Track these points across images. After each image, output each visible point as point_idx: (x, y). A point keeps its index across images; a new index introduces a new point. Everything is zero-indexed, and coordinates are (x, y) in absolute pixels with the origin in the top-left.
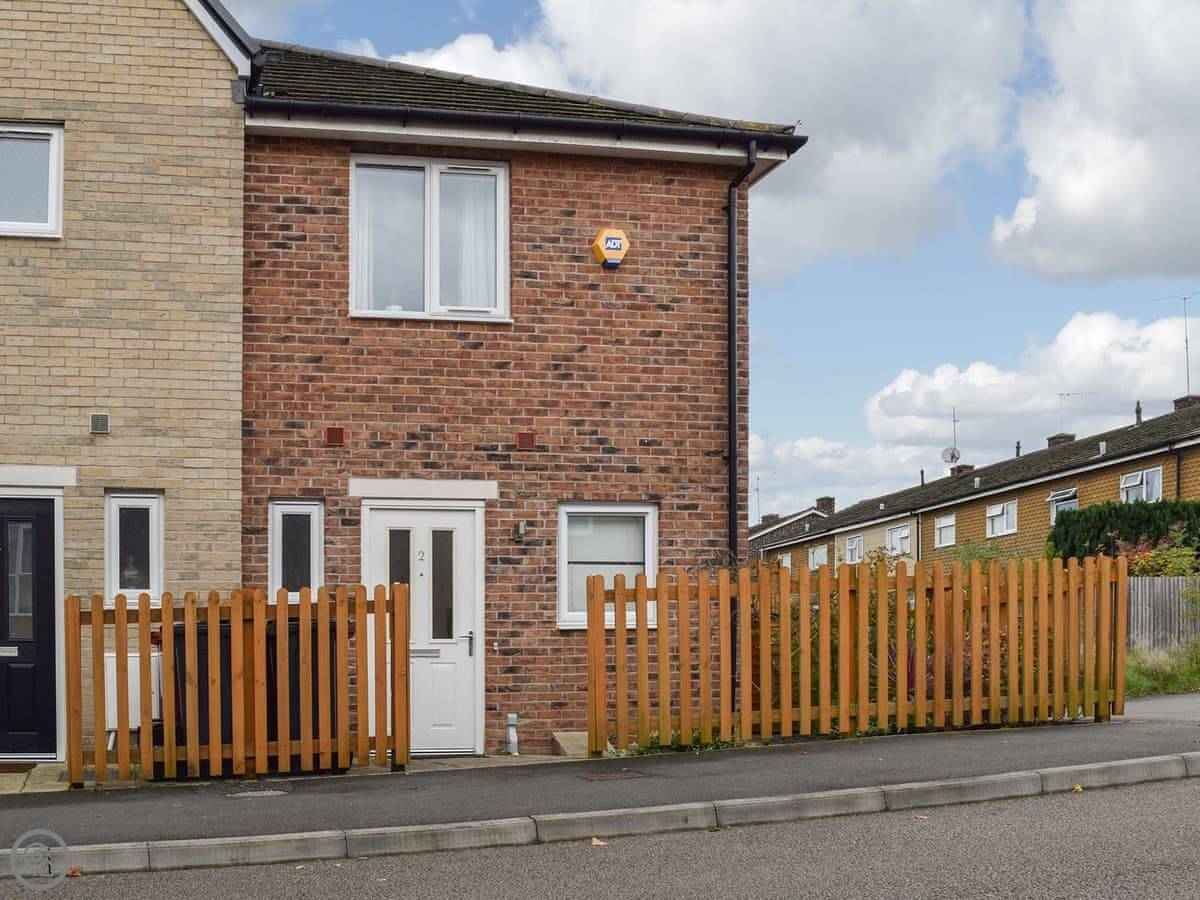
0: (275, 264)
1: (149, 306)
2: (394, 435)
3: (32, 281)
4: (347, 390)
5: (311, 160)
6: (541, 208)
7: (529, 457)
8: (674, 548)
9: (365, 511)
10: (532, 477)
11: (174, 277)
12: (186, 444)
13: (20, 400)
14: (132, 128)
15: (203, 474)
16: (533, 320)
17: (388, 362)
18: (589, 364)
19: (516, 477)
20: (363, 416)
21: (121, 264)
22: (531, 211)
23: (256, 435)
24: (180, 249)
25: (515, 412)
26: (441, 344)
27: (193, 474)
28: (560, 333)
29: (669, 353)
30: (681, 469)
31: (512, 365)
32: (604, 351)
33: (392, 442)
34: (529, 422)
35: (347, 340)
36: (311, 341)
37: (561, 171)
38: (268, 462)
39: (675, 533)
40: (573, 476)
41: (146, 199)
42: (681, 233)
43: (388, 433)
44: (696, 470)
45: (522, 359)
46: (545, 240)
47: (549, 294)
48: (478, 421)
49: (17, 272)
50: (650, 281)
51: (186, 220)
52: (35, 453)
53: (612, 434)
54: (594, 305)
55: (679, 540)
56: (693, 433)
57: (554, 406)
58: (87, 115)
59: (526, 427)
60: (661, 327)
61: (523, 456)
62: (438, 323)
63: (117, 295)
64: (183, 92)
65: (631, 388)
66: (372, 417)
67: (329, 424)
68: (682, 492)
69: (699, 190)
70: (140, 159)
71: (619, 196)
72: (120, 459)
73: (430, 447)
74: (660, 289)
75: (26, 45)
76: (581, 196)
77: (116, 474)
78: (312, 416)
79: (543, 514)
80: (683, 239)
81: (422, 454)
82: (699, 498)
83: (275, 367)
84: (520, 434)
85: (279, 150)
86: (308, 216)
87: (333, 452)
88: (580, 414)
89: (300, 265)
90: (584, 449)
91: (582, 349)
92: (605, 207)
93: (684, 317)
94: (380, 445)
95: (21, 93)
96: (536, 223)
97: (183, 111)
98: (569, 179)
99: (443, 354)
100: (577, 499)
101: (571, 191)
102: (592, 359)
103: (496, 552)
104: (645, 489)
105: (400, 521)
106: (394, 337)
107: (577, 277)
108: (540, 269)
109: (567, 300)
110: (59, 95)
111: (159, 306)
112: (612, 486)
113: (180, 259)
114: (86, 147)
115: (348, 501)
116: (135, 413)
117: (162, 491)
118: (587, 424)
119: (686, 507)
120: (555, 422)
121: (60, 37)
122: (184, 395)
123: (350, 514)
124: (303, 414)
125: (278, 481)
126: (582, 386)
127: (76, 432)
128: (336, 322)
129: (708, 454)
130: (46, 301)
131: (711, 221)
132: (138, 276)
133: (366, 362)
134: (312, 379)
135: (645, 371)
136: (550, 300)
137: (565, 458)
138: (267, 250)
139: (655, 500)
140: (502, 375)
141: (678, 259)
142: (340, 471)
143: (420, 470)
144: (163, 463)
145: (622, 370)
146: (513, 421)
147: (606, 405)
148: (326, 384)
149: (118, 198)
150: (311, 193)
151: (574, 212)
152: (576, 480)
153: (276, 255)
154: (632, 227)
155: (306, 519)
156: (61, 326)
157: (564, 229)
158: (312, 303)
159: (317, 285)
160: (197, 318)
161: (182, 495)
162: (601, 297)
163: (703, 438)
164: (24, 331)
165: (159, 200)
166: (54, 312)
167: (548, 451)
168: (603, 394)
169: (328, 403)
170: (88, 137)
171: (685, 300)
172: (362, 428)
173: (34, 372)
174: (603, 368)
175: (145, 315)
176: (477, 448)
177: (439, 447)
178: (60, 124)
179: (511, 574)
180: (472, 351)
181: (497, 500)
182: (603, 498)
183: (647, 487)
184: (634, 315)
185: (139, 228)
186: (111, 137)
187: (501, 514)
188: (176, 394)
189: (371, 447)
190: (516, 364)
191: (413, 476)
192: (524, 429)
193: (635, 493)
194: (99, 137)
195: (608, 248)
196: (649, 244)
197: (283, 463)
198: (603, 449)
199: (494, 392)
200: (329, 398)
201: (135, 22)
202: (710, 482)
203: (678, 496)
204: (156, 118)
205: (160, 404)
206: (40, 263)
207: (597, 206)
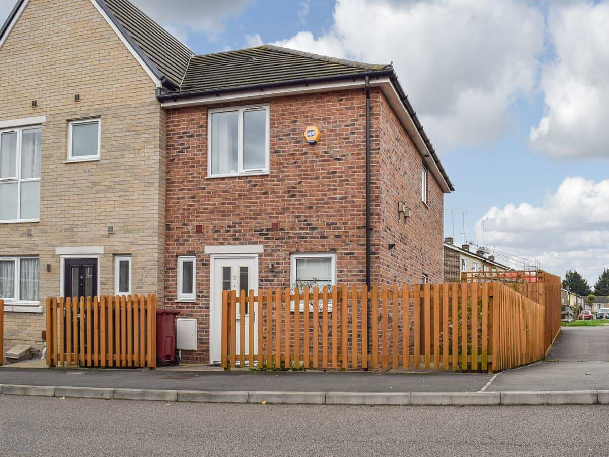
0: (179, 160)
1: (127, 183)
2: (222, 227)
3: (91, 177)
4: (205, 209)
5: (192, 115)
6: (282, 121)
7: (276, 233)
8: (343, 273)
9: (212, 260)
10: (278, 243)
11: (135, 170)
12: (139, 235)
13: (87, 222)
14: (122, 115)
15: (144, 247)
16: (279, 172)
17: (220, 196)
18: (303, 189)
19: (271, 243)
20: (210, 220)
21: (118, 168)
22: (278, 123)
23: (171, 230)
24: (137, 159)
25: (271, 214)
26: (240, 187)
27: (141, 247)
28: (291, 176)
29: (340, 181)
30: (346, 236)
31: (270, 192)
32: (310, 183)
33: (221, 230)
34: (277, 218)
35: (205, 188)
36: (191, 190)
37: (291, 103)
38: (175, 240)
39: (343, 267)
40: (296, 241)
41: (127, 141)
42: (346, 123)
43: (220, 226)
44: (353, 236)
45: (274, 190)
46: (284, 135)
47: (286, 160)
48: (256, 219)
49: (86, 174)
50: (331, 148)
51: (140, 148)
52: (91, 242)
53: (313, 221)
54: (306, 162)
55: (345, 270)
56: (352, 218)
57: (288, 210)
58: (109, 112)
59: (275, 220)
60: (336, 169)
61: (274, 233)
62: (239, 177)
63: (117, 179)
64: (139, 97)
65: (322, 199)
66: (213, 220)
67: (198, 224)
68: (346, 247)
69: (354, 101)
70: (125, 126)
71: (317, 111)
72: (118, 243)
73: (236, 231)
74: (336, 151)
75: (89, 89)
76: (300, 113)
77: (116, 248)
78: (191, 221)
79: (283, 259)
80: (347, 126)
81: (233, 234)
82: (354, 249)
83: (178, 201)
84: (272, 223)
85: (180, 113)
86: (191, 138)
87: (200, 235)
88: (299, 212)
89: (188, 159)
90: (300, 229)
91: (300, 183)
92: (311, 117)
93: (347, 163)
94: (216, 231)
95: (88, 108)
96: (280, 129)
97: (139, 105)
98: (294, 106)
99: (241, 191)
100: (298, 252)
101: (295, 112)
102: (305, 187)
103: (263, 277)
104: (328, 246)
105: (227, 263)
106: (222, 185)
107: (298, 150)
108: (282, 149)
109: (294, 161)
110: (99, 106)
111: (131, 182)
112: (314, 245)
113: (137, 163)
114: (108, 124)
115: (204, 256)
116: (122, 225)
117: (130, 254)
118: (302, 217)
119: (348, 254)
120: (289, 217)
121: (100, 84)
122: (138, 216)
123: (205, 261)
124: (188, 220)
125: (179, 248)
126: (300, 200)
127: (103, 233)
128: (200, 181)
129: (359, 228)
130: (95, 184)
131: (361, 116)
132: (123, 171)
133: (212, 197)
134: (191, 205)
135: (329, 190)
136: (286, 162)
137: (293, 233)
138: (176, 154)
139: (333, 250)
140: (266, 198)
141: (345, 136)
142: (201, 243)
143: (232, 241)
144: (132, 243)
145: (318, 191)
146: (270, 218)
147: (311, 208)
148: (197, 207)
149: (118, 142)
150: (191, 129)
151: (297, 121)
152: (297, 243)
153: (179, 156)
154: (323, 124)
155: (191, 263)
156: (99, 193)
157: (292, 129)
158: (192, 174)
159: (194, 166)
160: (143, 186)
161: (137, 256)
162: (309, 158)
163: (357, 220)
164: (88, 196)
165: (131, 141)
166: (98, 188)
167: (285, 230)
168: (309, 203)
169: (197, 215)
170: (109, 120)
171: (348, 155)
172: (210, 225)
173: (91, 211)
174: (310, 190)
175: (126, 186)
176: (255, 231)
177: (240, 231)
178: (99, 117)
179: (269, 286)
180: (253, 188)
181: (263, 253)
182: (309, 251)
183: (330, 245)
184: (324, 165)
185: (124, 153)
186: (116, 119)
187: (265, 260)
188: (136, 216)
189: (213, 232)
190: (272, 192)
191: (229, 244)
192: (275, 221)
193: (323, 248)
194: (112, 120)
195: (309, 136)
196: (331, 131)
197: (181, 241)
198: (310, 228)
199: (262, 205)
200: (198, 213)
201: (123, 74)
202: (360, 241)
203: (344, 249)
204: (129, 110)
205: (131, 220)
206: (93, 170)
207: (307, 117)
